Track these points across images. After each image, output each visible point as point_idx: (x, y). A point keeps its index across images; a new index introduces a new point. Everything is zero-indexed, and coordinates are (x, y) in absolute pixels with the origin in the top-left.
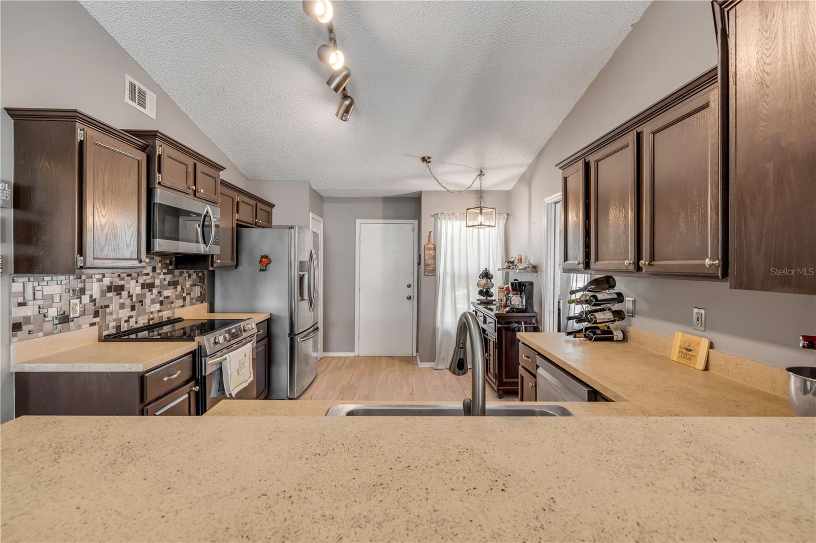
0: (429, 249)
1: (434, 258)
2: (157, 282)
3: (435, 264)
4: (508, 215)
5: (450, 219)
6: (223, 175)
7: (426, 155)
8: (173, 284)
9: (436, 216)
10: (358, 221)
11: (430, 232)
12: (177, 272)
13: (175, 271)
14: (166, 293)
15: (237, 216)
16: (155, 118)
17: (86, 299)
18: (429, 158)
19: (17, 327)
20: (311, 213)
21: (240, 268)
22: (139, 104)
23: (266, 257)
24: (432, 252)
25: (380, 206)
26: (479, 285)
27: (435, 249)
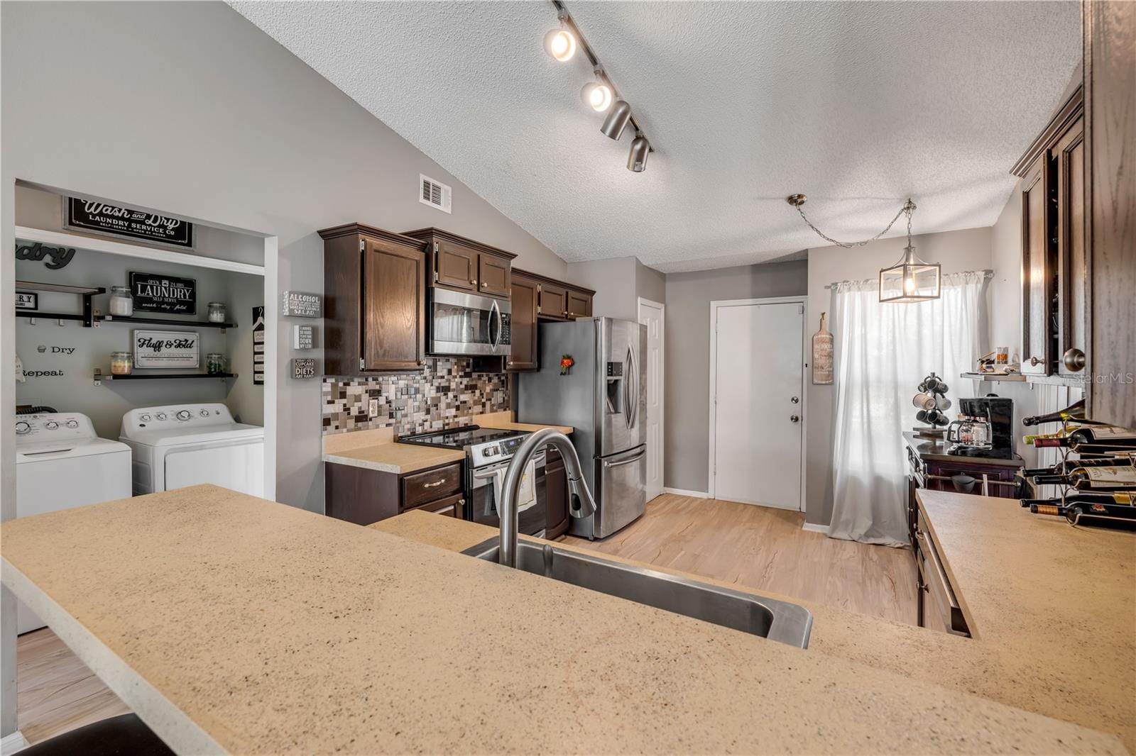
0: (823, 341)
1: (831, 356)
2: (453, 386)
3: (832, 365)
4: (988, 272)
5: (859, 289)
6: (514, 263)
7: (794, 192)
8: (471, 388)
9: (833, 288)
10: (713, 304)
11: (823, 314)
12: (475, 375)
13: (473, 374)
14: (463, 397)
15: (539, 309)
16: (450, 213)
17: (382, 400)
18: (799, 196)
19: (327, 422)
20: (639, 298)
21: (543, 371)
22: (433, 201)
23: (569, 357)
24: (826, 346)
25: (747, 278)
26: (915, 402)
27: (832, 341)
